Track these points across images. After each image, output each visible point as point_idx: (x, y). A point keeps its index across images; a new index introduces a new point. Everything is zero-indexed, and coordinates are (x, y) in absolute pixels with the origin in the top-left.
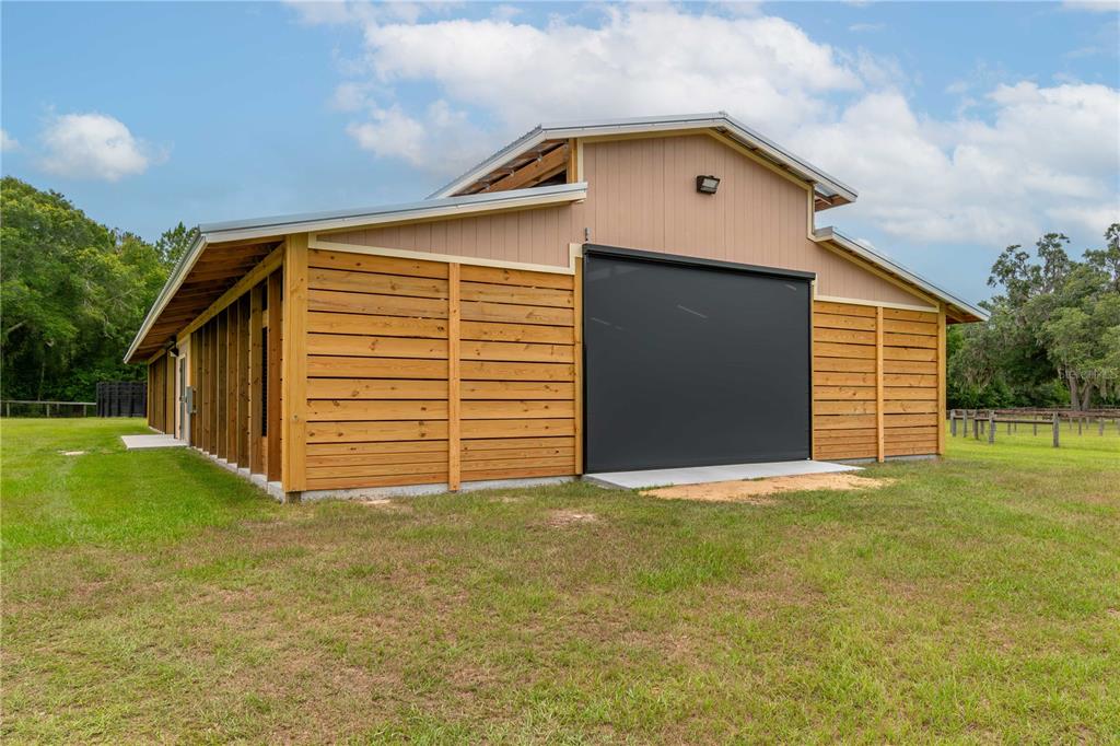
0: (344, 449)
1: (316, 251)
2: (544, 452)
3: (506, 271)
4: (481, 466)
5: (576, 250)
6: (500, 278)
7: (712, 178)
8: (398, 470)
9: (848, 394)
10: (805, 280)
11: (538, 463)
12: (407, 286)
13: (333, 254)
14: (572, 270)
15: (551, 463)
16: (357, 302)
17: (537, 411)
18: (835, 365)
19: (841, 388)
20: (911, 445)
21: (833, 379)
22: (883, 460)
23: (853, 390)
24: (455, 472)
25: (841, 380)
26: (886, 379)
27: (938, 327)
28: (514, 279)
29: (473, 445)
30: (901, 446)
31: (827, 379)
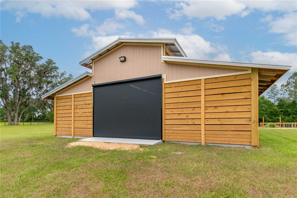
3: (81, 94)
7: (122, 57)
9: (184, 117)
10: (159, 78)
18: (176, 106)
19: (179, 114)
20: (228, 139)
21: (175, 111)
22: (204, 144)
23: (187, 115)
24: (73, 134)
25: (180, 111)
26: (207, 109)
27: (251, 81)
28: (82, 95)
29: (76, 129)
30: (219, 139)
31: (172, 112)
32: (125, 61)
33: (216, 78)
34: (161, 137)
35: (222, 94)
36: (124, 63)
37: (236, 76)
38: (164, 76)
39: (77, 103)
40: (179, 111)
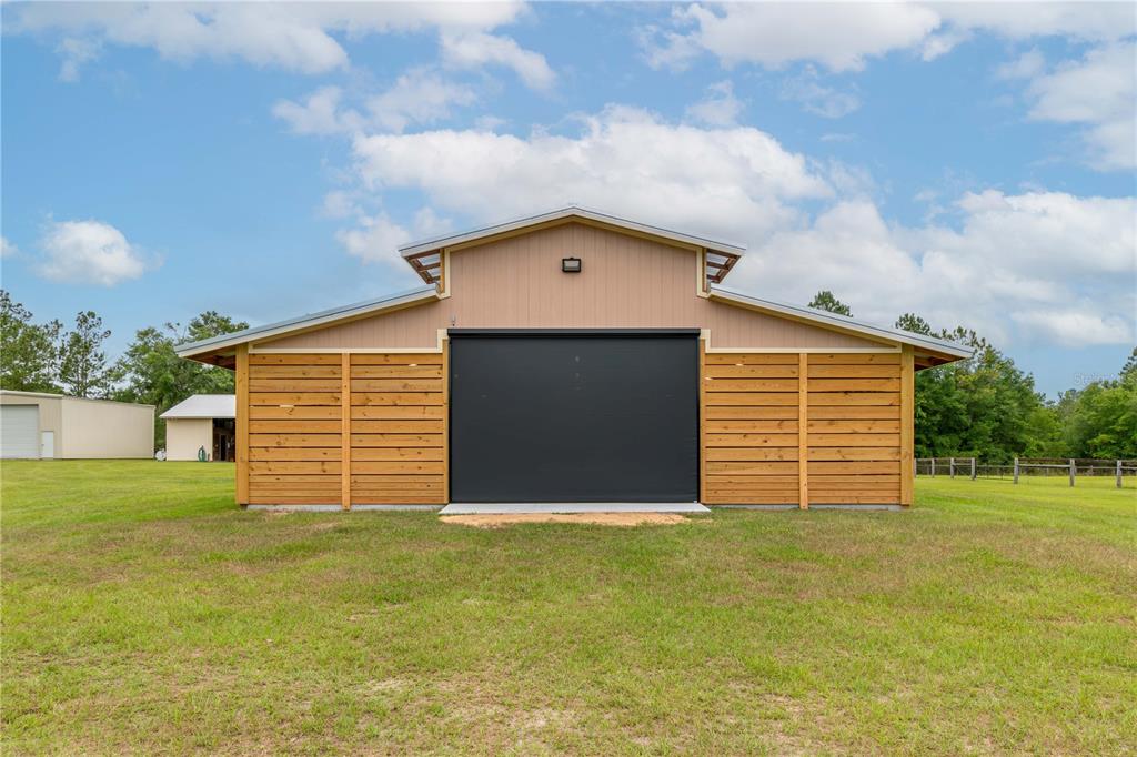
0: (273, 479)
1: (254, 355)
2: (417, 486)
3: (386, 355)
4: (367, 494)
5: (442, 335)
6: (381, 360)
7: (572, 259)
8: (307, 494)
9: (758, 441)
10: (693, 336)
11: (413, 494)
12: (314, 372)
13: (264, 356)
14: (439, 350)
15: (423, 494)
16: (279, 384)
17: (410, 455)
18: (736, 413)
19: (746, 435)
20: (855, 494)
21: (734, 427)
22: (806, 508)
23: (764, 437)
24: (346, 497)
25: (746, 427)
26: (811, 425)
27: (901, 369)
28: (393, 360)
29: (360, 479)
30: (837, 493)
31: (726, 428)
32: (577, 271)
33: (832, 355)
34: (696, 495)
35: (846, 392)
36: (576, 276)
37: (873, 355)
38: (705, 335)
39: (368, 386)
40: (744, 428)
